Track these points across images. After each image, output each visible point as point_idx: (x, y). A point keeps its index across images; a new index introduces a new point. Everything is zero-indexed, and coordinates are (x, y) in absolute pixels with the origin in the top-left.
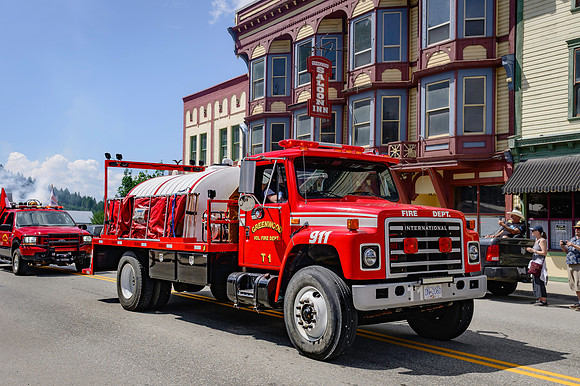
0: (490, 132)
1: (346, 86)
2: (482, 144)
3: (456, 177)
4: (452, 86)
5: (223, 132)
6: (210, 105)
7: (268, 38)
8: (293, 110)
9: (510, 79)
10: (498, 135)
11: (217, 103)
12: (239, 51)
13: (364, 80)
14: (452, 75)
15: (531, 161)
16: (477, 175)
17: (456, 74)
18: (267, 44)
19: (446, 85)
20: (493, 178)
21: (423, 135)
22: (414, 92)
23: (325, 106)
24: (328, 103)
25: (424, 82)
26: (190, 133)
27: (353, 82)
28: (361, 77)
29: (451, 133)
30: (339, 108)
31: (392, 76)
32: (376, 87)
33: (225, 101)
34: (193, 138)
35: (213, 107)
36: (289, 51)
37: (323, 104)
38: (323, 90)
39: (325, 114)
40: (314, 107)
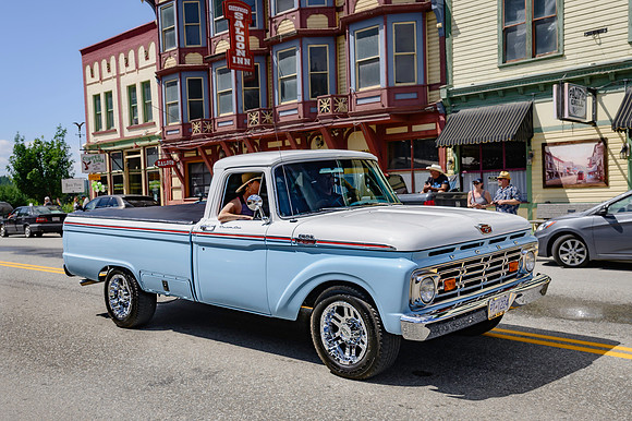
0: (422, 83)
1: (268, 34)
2: (414, 96)
3: (389, 131)
4: (382, 32)
5: (132, 89)
6: (113, 57)
8: (211, 63)
9: (439, 25)
10: (430, 86)
11: (122, 56)
13: (288, 27)
14: (381, 20)
15: (463, 112)
16: (410, 129)
17: (385, 19)
19: (375, 32)
20: (426, 131)
21: (353, 88)
22: (342, 39)
23: (247, 57)
24: (250, 54)
25: (352, 28)
26: (92, 90)
27: (276, 29)
28: (284, 24)
29: (383, 84)
30: (263, 59)
31: (318, 22)
32: (301, 36)
33: (131, 53)
34: (97, 98)
35: (117, 61)
37: (244, 55)
38: (243, 39)
39: (247, 66)
40: (234, 58)
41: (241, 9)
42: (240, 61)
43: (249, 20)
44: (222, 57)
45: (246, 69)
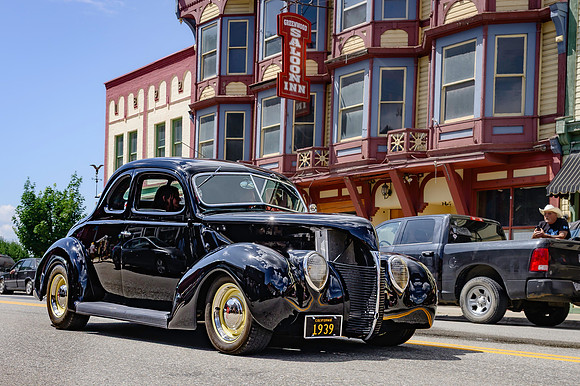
0: (530, 113)
2: (519, 130)
3: (481, 177)
4: (480, 48)
5: (160, 128)
6: (142, 91)
8: (257, 93)
9: (560, 38)
10: (541, 118)
11: (152, 89)
12: (183, 14)
13: (356, 45)
14: (479, 33)
16: (510, 174)
17: (486, 31)
18: (221, 3)
19: (471, 48)
20: (533, 177)
21: (436, 119)
23: (301, 83)
25: (440, 44)
27: (341, 48)
28: (352, 42)
29: (477, 113)
31: (395, 39)
32: (373, 55)
33: (163, 86)
34: (119, 139)
35: (146, 94)
36: (252, 11)
37: (298, 81)
38: (298, 62)
39: (301, 94)
40: (286, 83)
41: (299, 25)
42: (293, 88)
43: (307, 39)
44: (272, 85)
45: (299, 98)
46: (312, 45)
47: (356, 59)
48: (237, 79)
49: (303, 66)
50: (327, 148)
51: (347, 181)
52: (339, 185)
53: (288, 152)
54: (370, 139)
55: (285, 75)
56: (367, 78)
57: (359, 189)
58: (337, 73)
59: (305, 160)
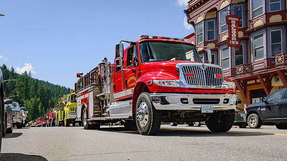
1: (248, 29)
7: (204, 12)
8: (219, 46)
12: (190, 21)
13: (259, 23)
18: (204, 15)
23: (237, 41)
24: (238, 39)
27: (253, 26)
28: (257, 22)
30: (245, 42)
36: (216, 17)
37: (235, 40)
38: (235, 32)
39: (237, 45)
40: (230, 41)
41: (235, 19)
42: (233, 43)
43: (238, 24)
44: (225, 42)
45: (236, 46)
46: (240, 26)
47: (259, 29)
48: (211, 42)
49: (237, 34)
50: (249, 64)
51: (259, 77)
52: (255, 78)
53: (233, 67)
54: (267, 59)
55: (230, 38)
56: (264, 35)
57: (264, 79)
58: (251, 35)
59: (240, 69)
